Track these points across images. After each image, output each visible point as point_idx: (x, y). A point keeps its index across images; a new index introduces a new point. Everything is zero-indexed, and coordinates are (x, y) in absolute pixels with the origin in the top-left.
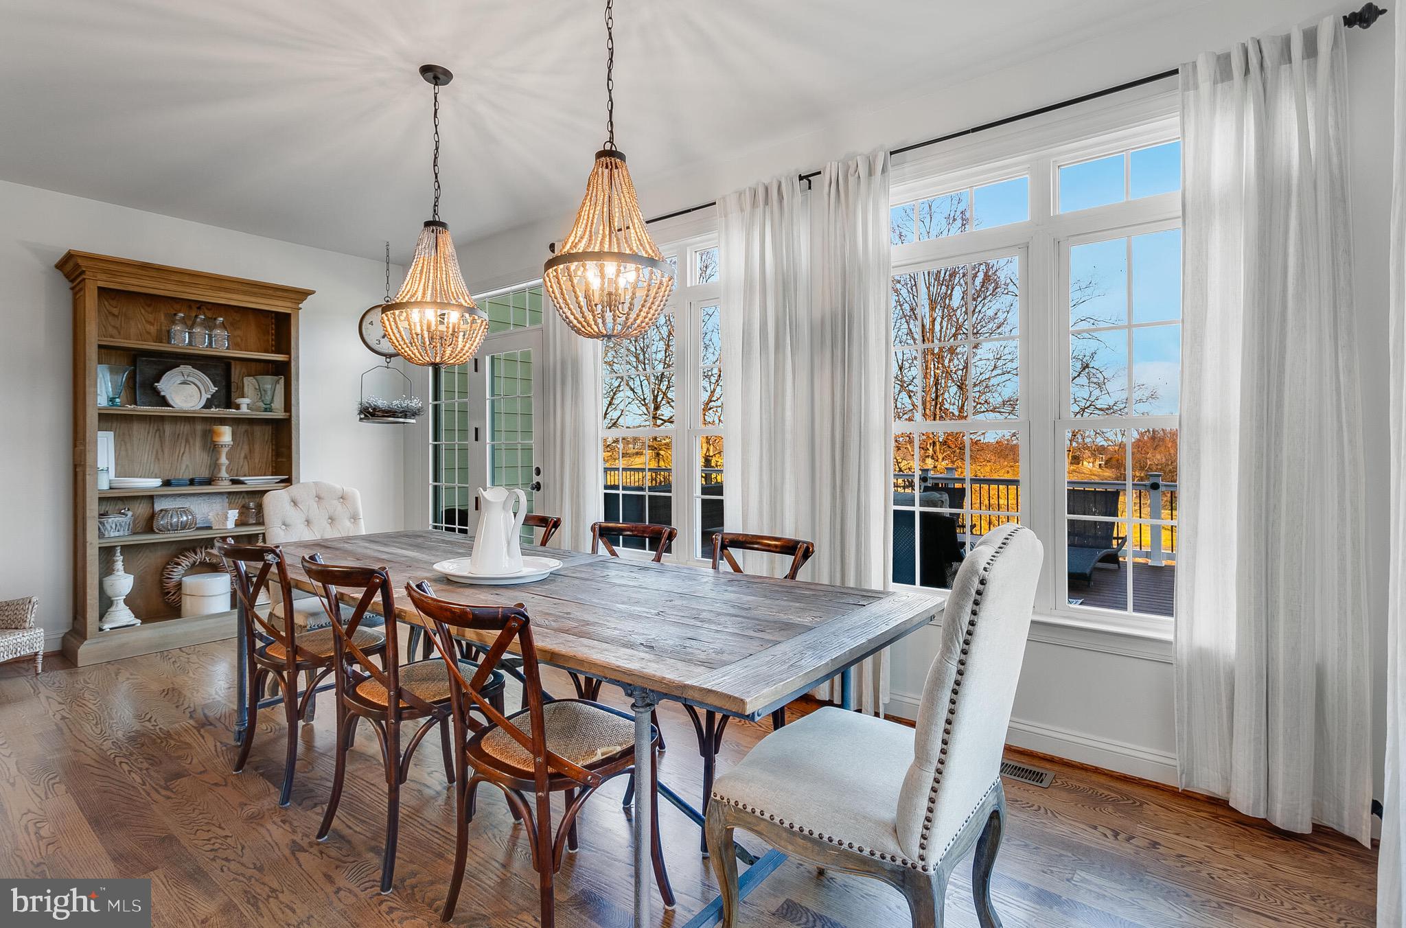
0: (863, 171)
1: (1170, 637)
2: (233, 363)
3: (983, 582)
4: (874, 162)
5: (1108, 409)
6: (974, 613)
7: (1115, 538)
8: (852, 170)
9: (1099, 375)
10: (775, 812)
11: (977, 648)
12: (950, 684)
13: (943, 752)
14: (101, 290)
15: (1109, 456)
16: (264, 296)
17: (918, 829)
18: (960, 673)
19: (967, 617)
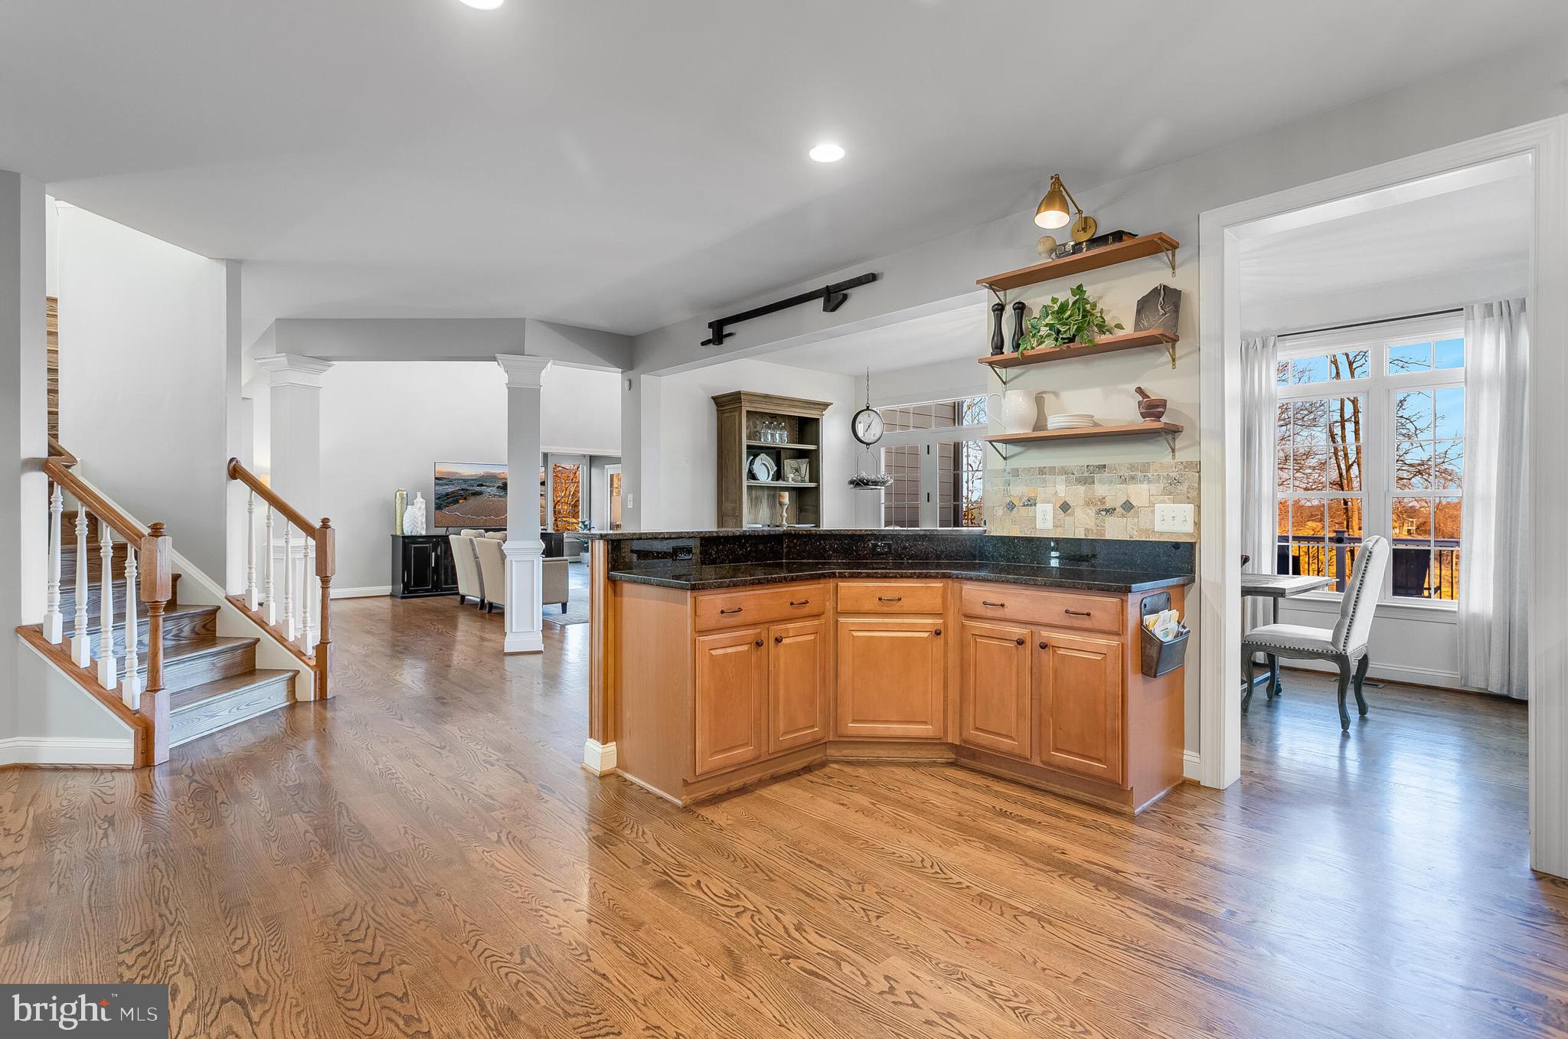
0: (1259, 345)
1: (1457, 610)
2: (782, 451)
3: (1370, 553)
4: (1266, 340)
5: (1419, 465)
6: (1367, 563)
7: (1426, 589)
8: (1251, 345)
9: (1409, 426)
10: (1276, 643)
11: (1367, 576)
12: (1357, 588)
13: (1354, 612)
14: (748, 412)
15: (1421, 520)
16: (810, 408)
17: (1342, 640)
18: (1361, 584)
19: (1364, 565)
